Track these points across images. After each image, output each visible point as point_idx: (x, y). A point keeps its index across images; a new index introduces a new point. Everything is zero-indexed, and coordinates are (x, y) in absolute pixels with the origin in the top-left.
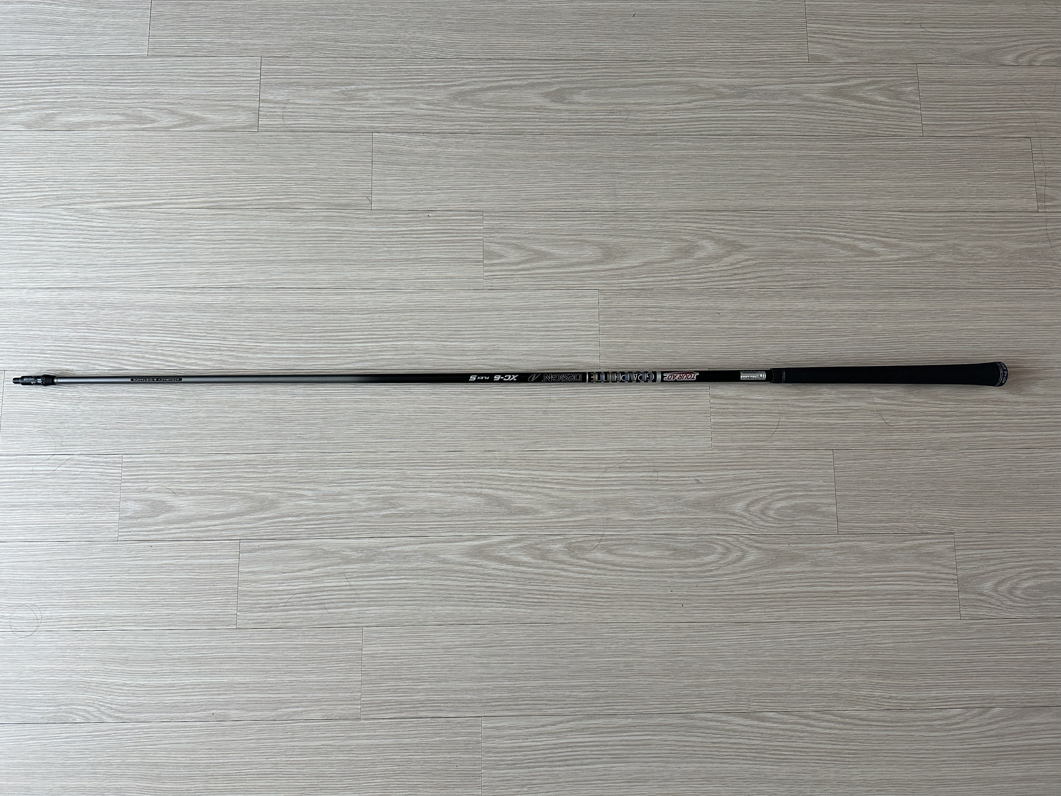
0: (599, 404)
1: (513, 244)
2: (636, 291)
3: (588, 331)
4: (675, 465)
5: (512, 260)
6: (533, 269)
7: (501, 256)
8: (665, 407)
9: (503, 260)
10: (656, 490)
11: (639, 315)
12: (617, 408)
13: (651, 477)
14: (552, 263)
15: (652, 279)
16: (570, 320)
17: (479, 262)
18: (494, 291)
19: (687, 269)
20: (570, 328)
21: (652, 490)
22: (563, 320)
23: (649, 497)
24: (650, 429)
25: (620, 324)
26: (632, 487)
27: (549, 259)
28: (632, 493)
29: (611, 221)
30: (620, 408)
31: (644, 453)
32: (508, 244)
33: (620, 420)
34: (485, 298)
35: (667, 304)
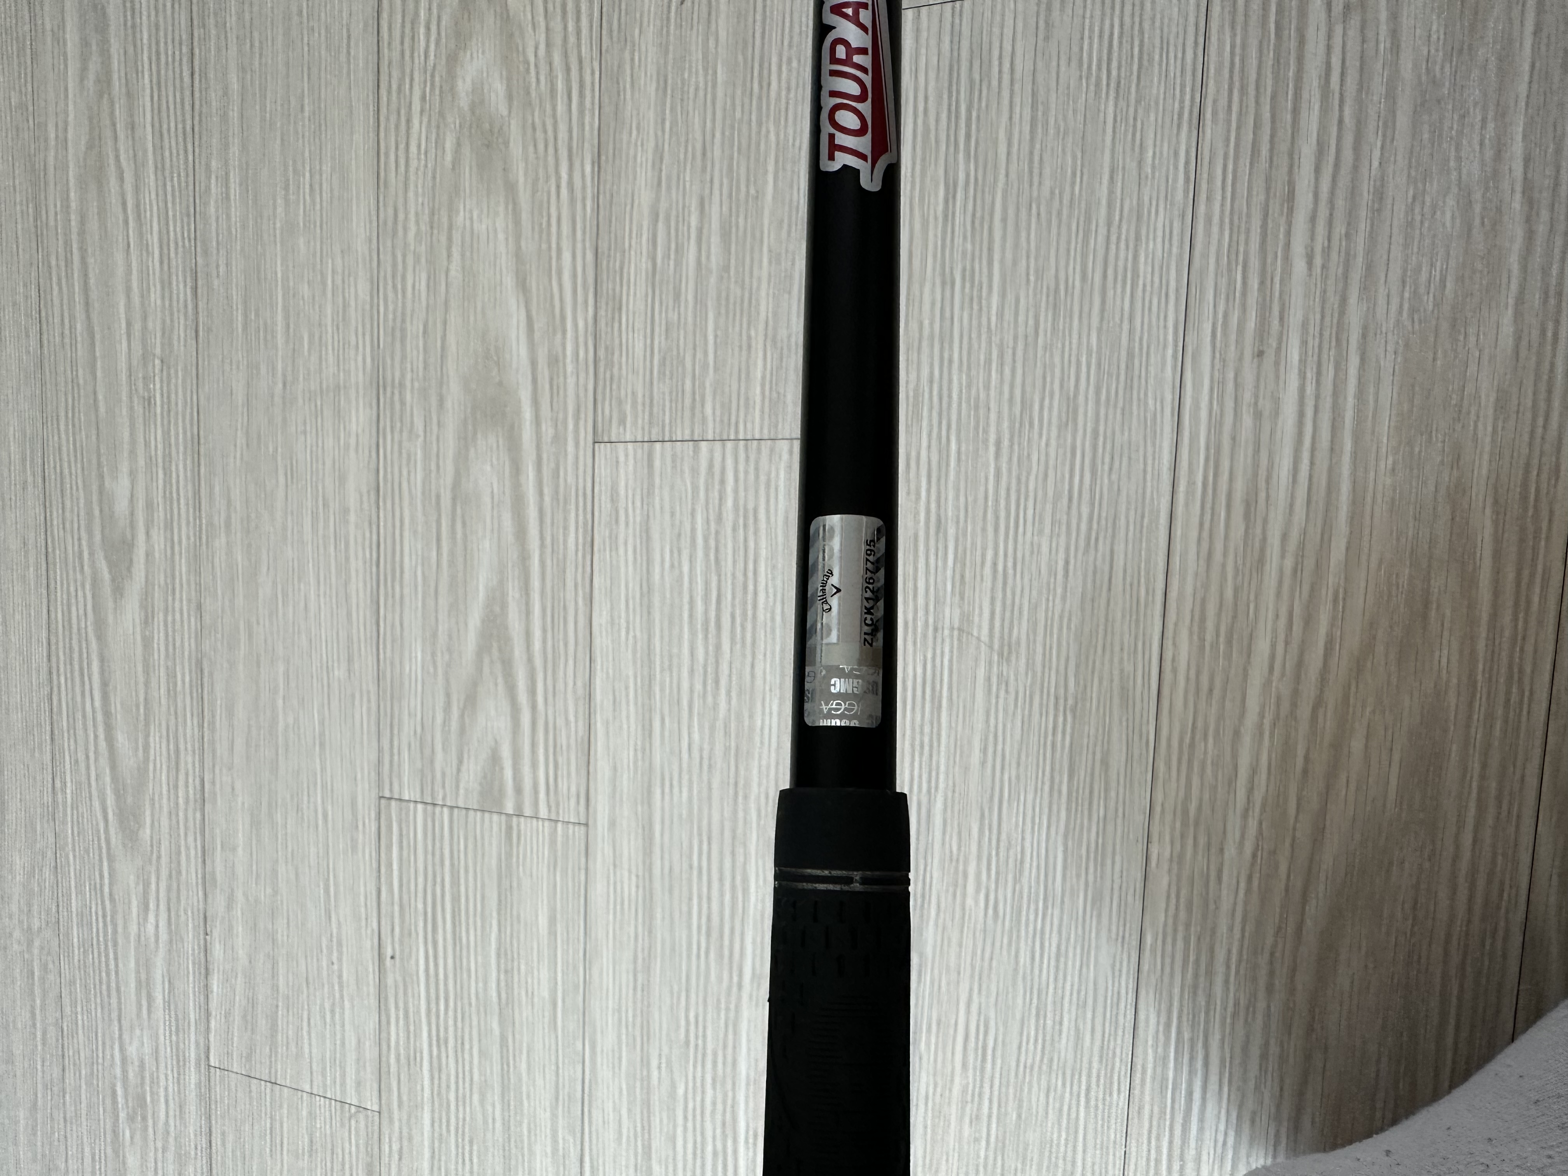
0: (986, 441)
1: (462, 716)
2: (602, 313)
3: (723, 482)
4: (1267, 115)
5: (501, 724)
6: (530, 660)
7: (495, 758)
8: (1013, 176)
9: (506, 753)
10: (1380, 195)
11: (677, 296)
12: (1007, 371)
13: (1313, 219)
14: (513, 593)
15: (567, 256)
16: (685, 543)
17: (509, 828)
18: (592, 791)
19: (539, 134)
20: (712, 543)
21: (1377, 212)
22: (686, 569)
23: (1410, 224)
24: (1102, 231)
25: (705, 366)
26: (1353, 299)
27: (504, 606)
28: (1381, 301)
29: (403, 403)
30: (1008, 358)
31: (1205, 256)
32: (462, 731)
33: (1057, 360)
34: (613, 824)
35: (645, 198)
